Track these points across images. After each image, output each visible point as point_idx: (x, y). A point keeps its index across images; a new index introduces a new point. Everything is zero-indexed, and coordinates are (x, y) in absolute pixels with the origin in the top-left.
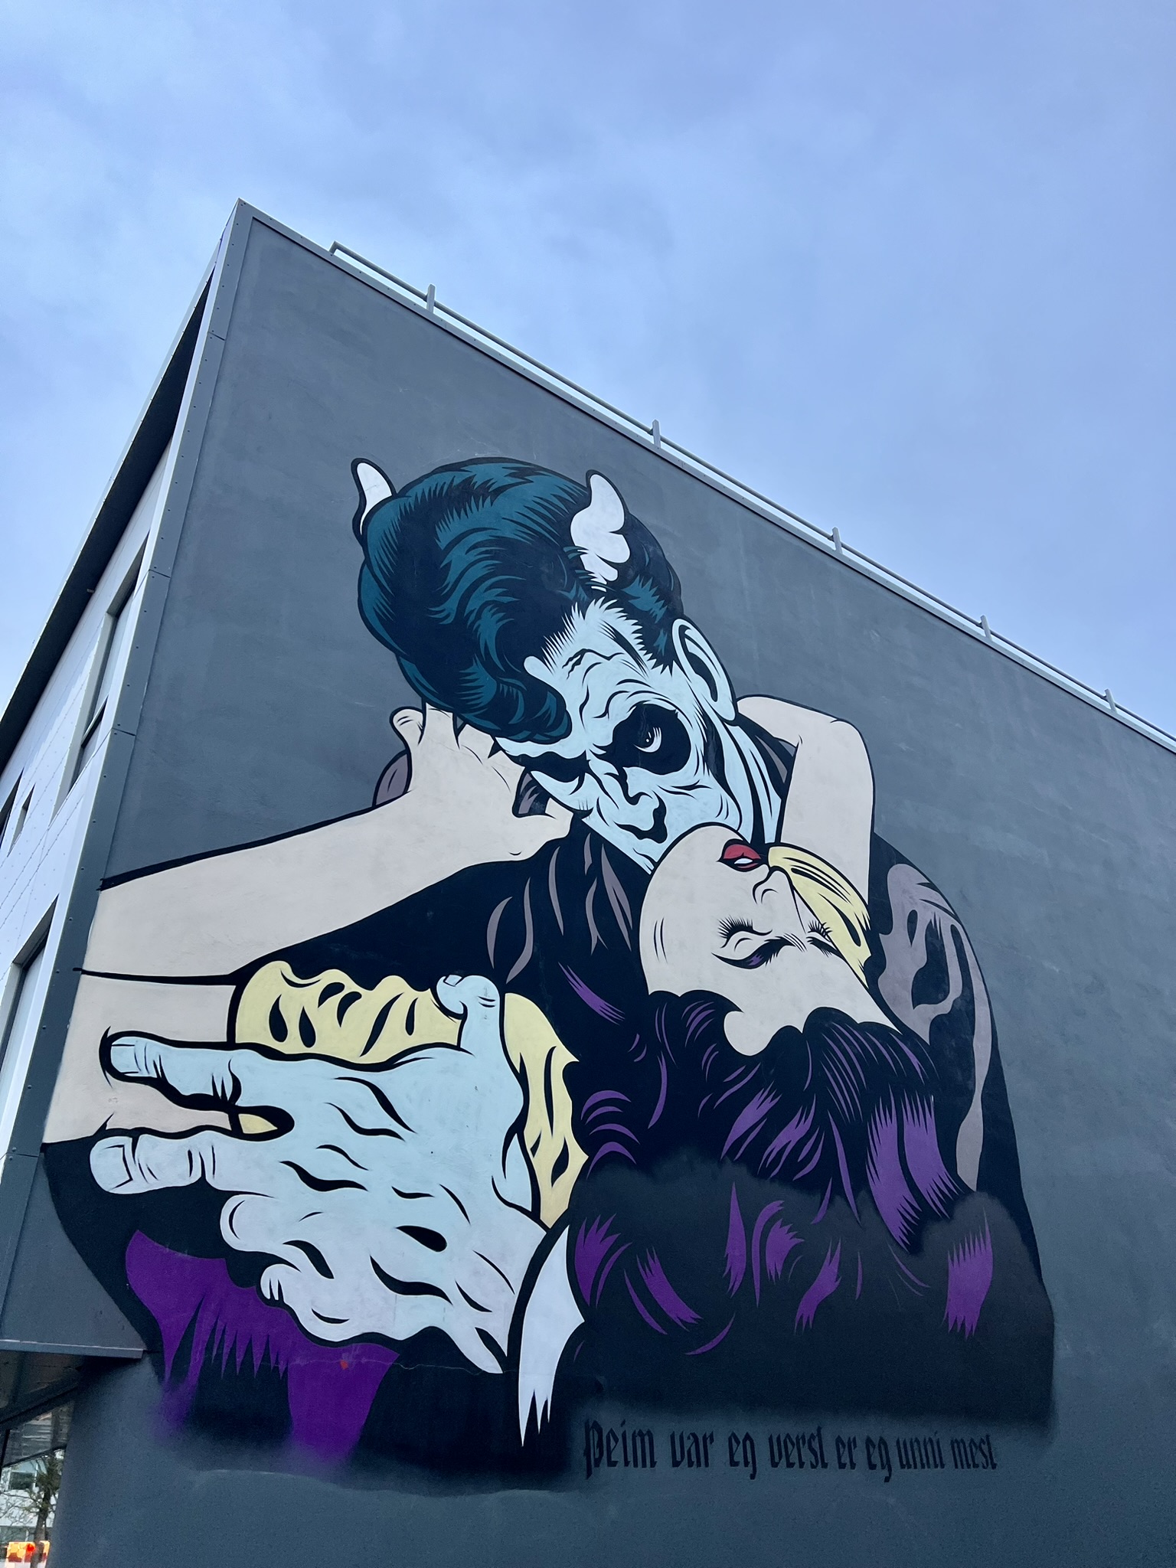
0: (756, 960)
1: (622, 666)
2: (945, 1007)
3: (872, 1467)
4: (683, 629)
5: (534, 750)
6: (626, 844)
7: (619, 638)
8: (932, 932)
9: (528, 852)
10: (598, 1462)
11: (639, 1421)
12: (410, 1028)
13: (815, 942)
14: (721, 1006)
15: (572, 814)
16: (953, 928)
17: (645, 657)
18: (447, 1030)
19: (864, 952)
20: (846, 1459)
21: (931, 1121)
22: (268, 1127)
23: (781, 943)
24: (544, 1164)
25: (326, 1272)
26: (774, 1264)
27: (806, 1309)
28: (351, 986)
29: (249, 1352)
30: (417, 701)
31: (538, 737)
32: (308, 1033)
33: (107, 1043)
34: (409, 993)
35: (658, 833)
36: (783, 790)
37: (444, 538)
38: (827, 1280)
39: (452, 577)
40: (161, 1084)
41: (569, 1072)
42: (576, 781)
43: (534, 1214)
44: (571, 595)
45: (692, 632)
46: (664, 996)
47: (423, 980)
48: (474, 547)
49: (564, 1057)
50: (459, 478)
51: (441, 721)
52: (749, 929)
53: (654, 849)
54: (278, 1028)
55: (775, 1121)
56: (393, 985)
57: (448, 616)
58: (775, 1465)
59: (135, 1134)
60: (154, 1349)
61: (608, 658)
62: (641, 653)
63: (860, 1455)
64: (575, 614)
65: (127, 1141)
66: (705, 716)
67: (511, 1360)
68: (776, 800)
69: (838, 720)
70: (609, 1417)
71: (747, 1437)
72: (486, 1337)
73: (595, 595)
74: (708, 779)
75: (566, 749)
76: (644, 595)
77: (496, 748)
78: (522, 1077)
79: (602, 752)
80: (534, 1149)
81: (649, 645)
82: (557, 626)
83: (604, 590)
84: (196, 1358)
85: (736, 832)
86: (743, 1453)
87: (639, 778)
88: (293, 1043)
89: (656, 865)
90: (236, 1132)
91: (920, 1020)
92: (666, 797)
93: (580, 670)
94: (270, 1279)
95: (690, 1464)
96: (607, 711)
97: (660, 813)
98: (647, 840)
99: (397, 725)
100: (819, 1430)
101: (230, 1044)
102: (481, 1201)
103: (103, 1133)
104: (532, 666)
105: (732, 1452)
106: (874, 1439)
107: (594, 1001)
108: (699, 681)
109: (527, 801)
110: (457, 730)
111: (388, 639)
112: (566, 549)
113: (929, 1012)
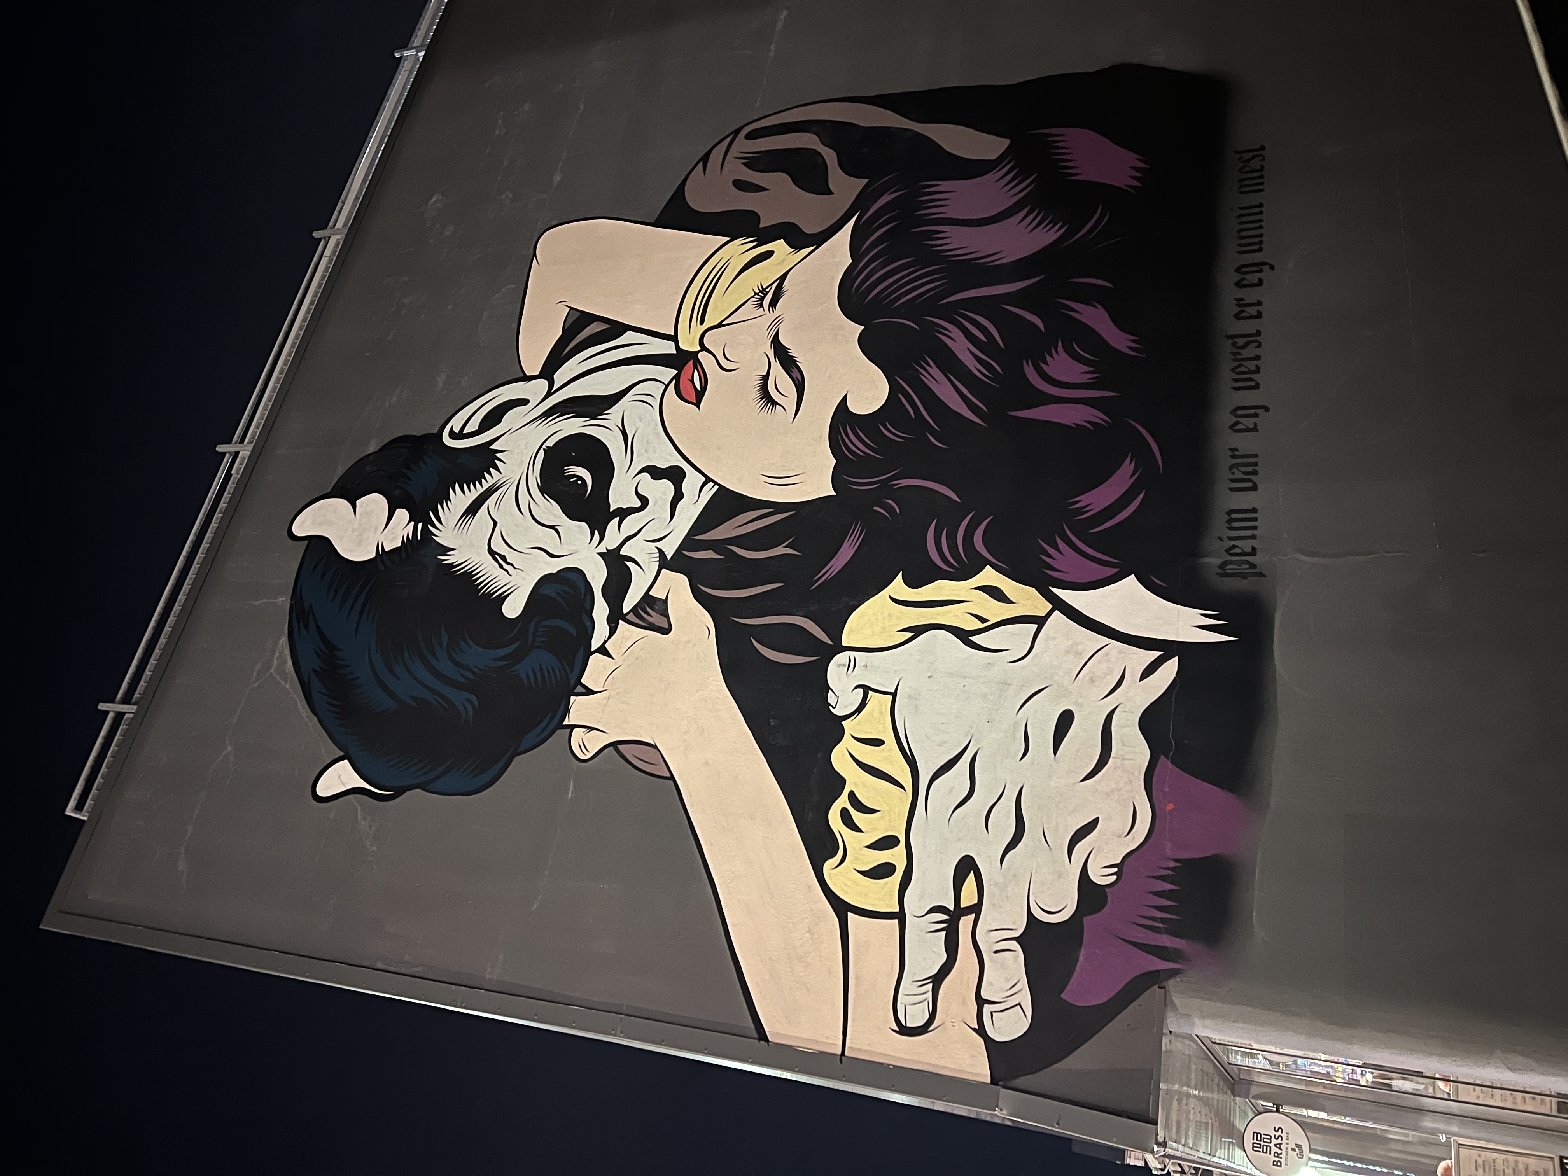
0: (795, 374)
1: (502, 508)
2: (830, 156)
3: (1261, 282)
4: (453, 435)
5: (601, 610)
6: (690, 510)
7: (472, 510)
8: (755, 162)
9: (705, 619)
10: (1253, 566)
11: (1219, 525)
12: (878, 743)
13: (773, 304)
14: (842, 416)
15: (664, 571)
16: (748, 137)
17: (487, 483)
18: (878, 705)
19: (779, 246)
20: (1253, 311)
21: (944, 185)
22: (970, 881)
23: (776, 341)
24: (995, 611)
25: (1094, 823)
26: (1082, 372)
27: (1120, 342)
28: (843, 801)
29: (1159, 894)
30: (562, 734)
31: (588, 605)
32: (887, 843)
33: (904, 1030)
34: (847, 743)
35: (675, 476)
36: (617, 329)
37: (386, 704)
38: (1094, 319)
39: (427, 696)
40: (937, 980)
41: (913, 582)
42: (629, 564)
43: (1040, 621)
45: (456, 424)
46: (837, 479)
47: (834, 730)
49: (898, 587)
51: (580, 709)
52: (765, 378)
53: (692, 481)
54: (883, 871)
55: (947, 362)
56: (840, 759)
58: (1257, 386)
59: (981, 1002)
60: (1156, 979)
61: (495, 523)
62: (486, 485)
64: (450, 559)
65: (987, 1009)
66: (547, 414)
67: (1167, 649)
68: (628, 337)
69: (535, 255)
70: (1215, 555)
71: (1231, 413)
72: (1148, 672)
73: (426, 537)
74: (614, 414)
75: (597, 575)
76: (419, 478)
77: (603, 650)
78: (918, 631)
79: (597, 535)
80: (983, 620)
81: (476, 477)
82: (467, 580)
83: (420, 525)
84: (1166, 941)
85: (667, 386)
86: (1244, 418)
87: (620, 494)
88: (896, 856)
89: (708, 479)
90: (976, 909)
91: (846, 188)
92: (638, 466)
93: (511, 557)
94: (1100, 876)
95: (1255, 473)
96: (552, 527)
97: (655, 473)
98: (684, 489)
99: (588, 755)
100: (1229, 337)
101: (900, 916)
102: (1029, 674)
103: (981, 1031)
104: (513, 609)
105: (1247, 430)
106: (1237, 277)
107: (846, 552)
108: (512, 418)
109: (655, 618)
110: (589, 692)
111: (500, 765)
112: (382, 568)
113: (836, 176)
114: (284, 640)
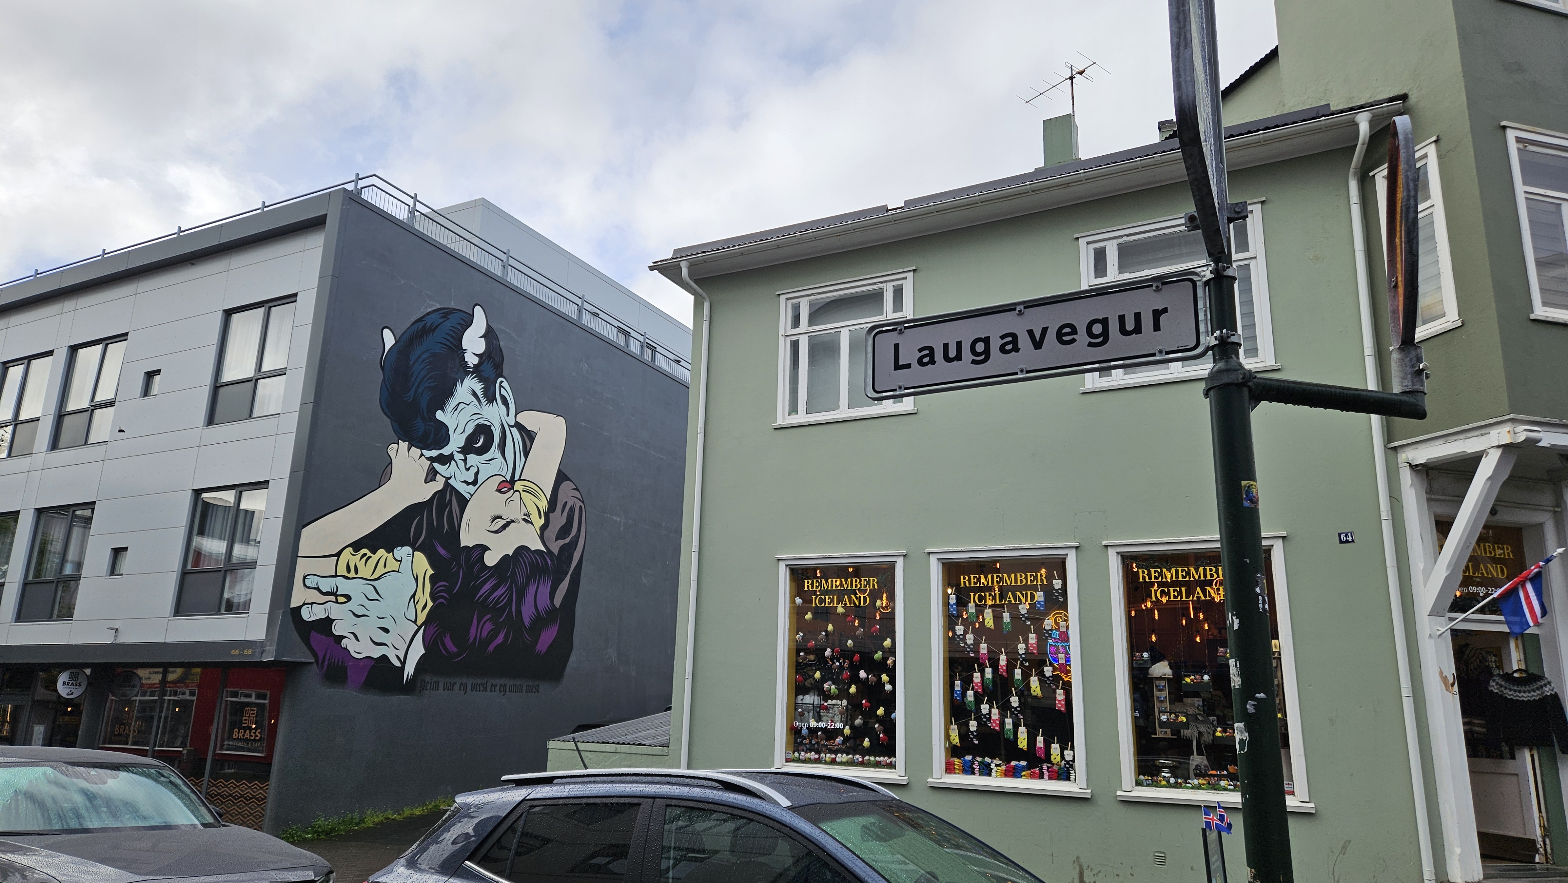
0: (501, 530)
1: (474, 408)
2: (567, 540)
3: (500, 691)
4: (502, 382)
5: (434, 453)
6: (463, 489)
7: (474, 394)
8: (572, 510)
9: (428, 497)
10: (423, 689)
11: (435, 679)
12: (385, 566)
13: (525, 520)
14: (485, 548)
15: (445, 479)
16: (581, 506)
17: (483, 400)
18: (395, 565)
19: (542, 521)
20: (493, 689)
21: (549, 584)
22: (344, 600)
23: (512, 521)
24: (420, 607)
25: (358, 641)
26: (484, 634)
27: (491, 648)
28: (369, 554)
29: (338, 661)
30: (396, 438)
31: (437, 448)
32: (356, 571)
33: (305, 578)
34: (386, 554)
35: (474, 483)
36: (526, 455)
37: (413, 358)
38: (500, 639)
39: (413, 379)
40: (318, 589)
41: (431, 577)
42: (448, 464)
43: (415, 622)
44: (457, 377)
45: (505, 384)
46: (466, 547)
47: (390, 550)
48: (423, 361)
49: (431, 572)
50: (421, 324)
51: (404, 445)
52: (501, 518)
53: (472, 489)
54: (348, 570)
55: (494, 588)
56: (381, 552)
57: (410, 398)
58: (472, 690)
59: (312, 604)
60: (317, 661)
61: (468, 405)
62: (481, 399)
63: (498, 688)
64: (458, 386)
65: (310, 606)
66: (502, 425)
67: (404, 663)
68: (523, 459)
69: (558, 416)
70: (428, 678)
71: (466, 683)
72: (398, 657)
73: (467, 373)
74: (498, 455)
75: (446, 451)
76: (488, 368)
77: (422, 455)
78: (416, 580)
79: (460, 450)
80: (417, 603)
81: (486, 395)
82: (450, 393)
83: (471, 370)
84: (326, 663)
85: (504, 477)
86: (464, 687)
87: (472, 459)
88: (352, 574)
89: (472, 496)
90: (337, 602)
91: (555, 548)
92: (481, 466)
93: (457, 412)
94: (344, 642)
95: (448, 690)
96: (464, 431)
97: (477, 473)
98: (471, 486)
99: (388, 452)
100: (487, 682)
101: (336, 576)
102: (400, 619)
103: (304, 604)
104: (439, 415)
105: (460, 688)
106: (503, 684)
107: (442, 552)
108: (503, 408)
109: (430, 476)
110: (409, 450)
111: (389, 414)
112: (459, 352)
113: (561, 542)
114: (438, 306)
